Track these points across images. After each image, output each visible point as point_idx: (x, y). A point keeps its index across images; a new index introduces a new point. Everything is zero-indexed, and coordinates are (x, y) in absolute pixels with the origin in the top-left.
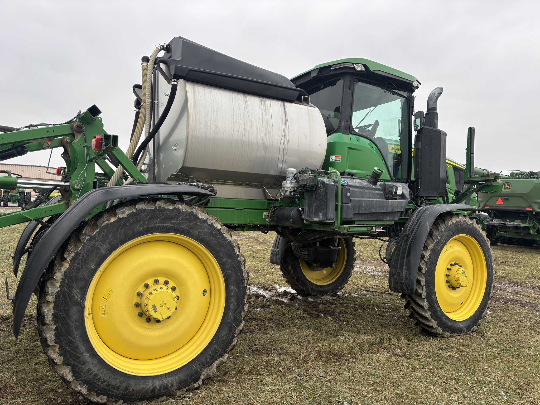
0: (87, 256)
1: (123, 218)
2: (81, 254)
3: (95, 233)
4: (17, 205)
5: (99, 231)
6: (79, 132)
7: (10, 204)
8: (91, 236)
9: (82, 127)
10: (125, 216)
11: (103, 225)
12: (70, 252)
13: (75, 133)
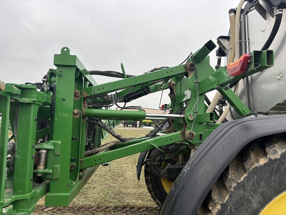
0: (236, 209)
1: (276, 159)
2: (229, 207)
3: (242, 179)
4: (131, 126)
5: (248, 177)
6: (192, 70)
7: (129, 125)
8: (239, 183)
9: (194, 65)
10: (278, 156)
11: (251, 169)
12: (215, 204)
13: (188, 71)
